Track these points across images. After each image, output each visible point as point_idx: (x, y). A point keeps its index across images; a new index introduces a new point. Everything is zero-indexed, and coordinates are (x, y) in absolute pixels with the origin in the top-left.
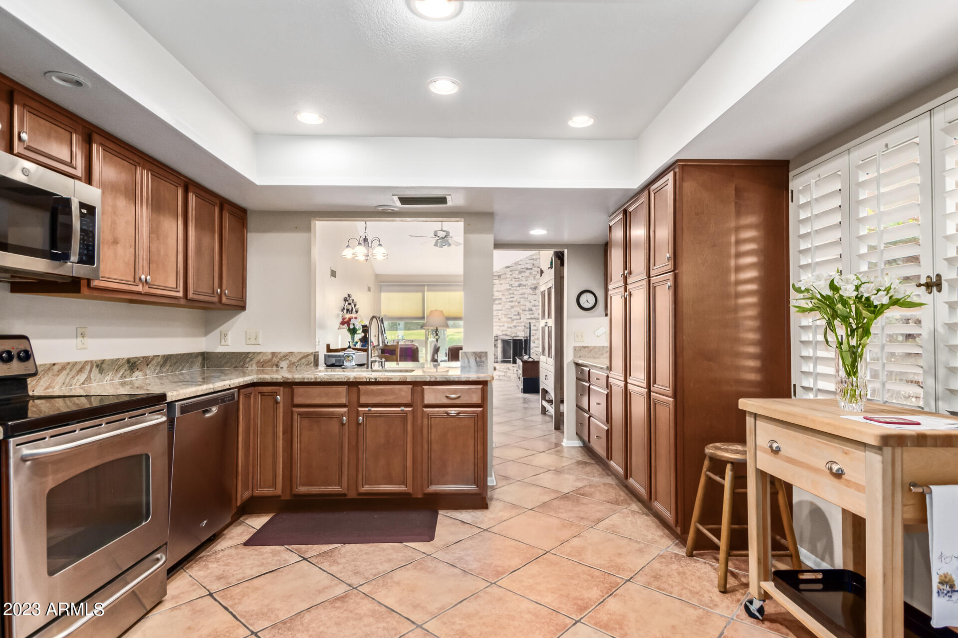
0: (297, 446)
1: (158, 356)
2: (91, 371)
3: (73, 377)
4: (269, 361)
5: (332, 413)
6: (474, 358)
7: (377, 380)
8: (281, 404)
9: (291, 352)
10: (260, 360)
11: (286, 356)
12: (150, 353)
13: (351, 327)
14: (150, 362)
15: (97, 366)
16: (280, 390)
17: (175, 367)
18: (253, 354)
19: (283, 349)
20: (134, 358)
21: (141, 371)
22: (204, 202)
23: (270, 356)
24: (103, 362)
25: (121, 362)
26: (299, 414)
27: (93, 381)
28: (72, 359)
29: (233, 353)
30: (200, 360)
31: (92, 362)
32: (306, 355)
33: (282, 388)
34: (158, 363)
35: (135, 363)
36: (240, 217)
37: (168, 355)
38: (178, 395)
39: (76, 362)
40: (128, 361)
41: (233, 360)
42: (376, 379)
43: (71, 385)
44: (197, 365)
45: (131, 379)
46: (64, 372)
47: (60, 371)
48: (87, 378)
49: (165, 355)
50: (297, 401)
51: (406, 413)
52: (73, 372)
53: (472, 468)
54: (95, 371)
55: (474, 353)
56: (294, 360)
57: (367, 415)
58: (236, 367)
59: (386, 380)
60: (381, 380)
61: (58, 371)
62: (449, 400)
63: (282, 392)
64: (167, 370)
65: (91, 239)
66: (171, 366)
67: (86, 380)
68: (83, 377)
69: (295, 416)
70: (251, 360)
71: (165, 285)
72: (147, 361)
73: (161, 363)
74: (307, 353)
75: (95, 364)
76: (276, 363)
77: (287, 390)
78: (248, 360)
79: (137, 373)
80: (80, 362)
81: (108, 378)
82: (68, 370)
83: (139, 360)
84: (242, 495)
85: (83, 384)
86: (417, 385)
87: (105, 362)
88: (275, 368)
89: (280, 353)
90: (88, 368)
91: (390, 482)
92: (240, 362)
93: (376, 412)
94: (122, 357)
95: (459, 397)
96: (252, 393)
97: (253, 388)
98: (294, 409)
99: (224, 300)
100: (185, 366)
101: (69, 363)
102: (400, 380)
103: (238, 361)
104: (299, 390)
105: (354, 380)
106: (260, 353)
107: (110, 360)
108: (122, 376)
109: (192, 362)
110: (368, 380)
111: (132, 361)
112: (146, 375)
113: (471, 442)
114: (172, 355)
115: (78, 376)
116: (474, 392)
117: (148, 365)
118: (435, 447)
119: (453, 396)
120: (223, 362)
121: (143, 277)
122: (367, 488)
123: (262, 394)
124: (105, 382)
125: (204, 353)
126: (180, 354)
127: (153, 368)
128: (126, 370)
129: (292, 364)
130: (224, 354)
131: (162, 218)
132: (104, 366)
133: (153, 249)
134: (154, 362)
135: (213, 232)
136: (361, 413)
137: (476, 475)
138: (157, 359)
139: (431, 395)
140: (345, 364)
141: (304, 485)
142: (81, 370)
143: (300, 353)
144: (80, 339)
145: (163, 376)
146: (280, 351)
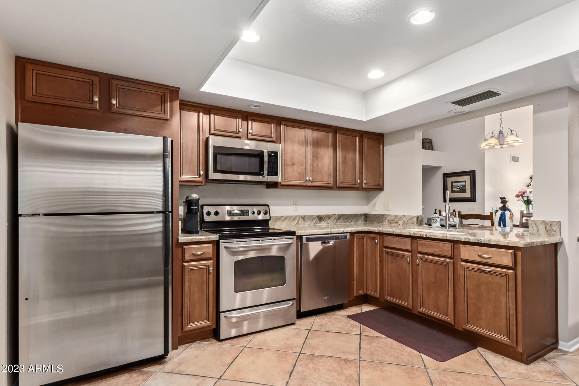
0: (385, 271)
1: (335, 215)
2: (299, 220)
3: (291, 222)
4: (394, 220)
5: (402, 255)
6: (544, 227)
7: (427, 237)
8: (378, 245)
9: (404, 215)
10: (389, 219)
11: (401, 218)
12: (330, 213)
13: (525, 199)
14: (330, 217)
15: (302, 218)
16: (377, 237)
17: (346, 220)
18: (387, 216)
19: (401, 213)
20: (321, 215)
21: (325, 221)
22: (347, 136)
23: (394, 217)
24: (305, 216)
25: (314, 217)
26: (387, 252)
27: (300, 224)
28: (290, 214)
29: (378, 215)
30: (363, 218)
31: (299, 216)
32: (412, 217)
33: (378, 236)
34: (335, 218)
35: (322, 217)
36: (377, 139)
37: (341, 214)
38: (305, 233)
39: (292, 216)
40: (318, 216)
41: (378, 218)
42: (426, 235)
43: (290, 225)
44: (361, 220)
45: (319, 225)
46: (287, 220)
47: (285, 219)
48: (297, 222)
49: (339, 215)
50: (386, 244)
51: (448, 263)
52: (291, 220)
53: (504, 321)
54: (301, 220)
55: (544, 221)
56: (406, 220)
57: (423, 260)
58: (379, 223)
59: (433, 237)
60: (430, 237)
61: (284, 219)
62: (482, 259)
63: (378, 238)
64: (341, 222)
65: (276, 165)
66: (343, 220)
67: (297, 224)
68: (295, 222)
69: (385, 254)
70: (385, 219)
71: (322, 181)
72: (329, 217)
73: (337, 218)
74: (412, 216)
75: (301, 217)
76: (397, 221)
77: (381, 237)
78: (384, 219)
79: (323, 222)
80: (294, 216)
81: (308, 223)
82: (288, 219)
83: (324, 216)
84: (357, 292)
85: (295, 225)
86: (455, 243)
87: (306, 217)
88: (396, 225)
89: (399, 215)
90: (298, 218)
91: (438, 311)
92: (381, 220)
93: (428, 259)
94: (315, 215)
95: (490, 258)
96: (365, 237)
97: (366, 234)
98: (384, 249)
99: (364, 186)
100: (352, 220)
101: (289, 216)
102: (443, 238)
103: (380, 218)
104: (387, 238)
105: (413, 235)
106: (389, 215)
107: (308, 215)
108: (315, 223)
109: (357, 219)
110: (421, 236)
111: (320, 217)
112: (329, 223)
113: (503, 299)
114: (344, 215)
115: (293, 222)
116: (504, 255)
117: (329, 219)
118: (471, 294)
119: (486, 256)
120: (374, 220)
121: (307, 178)
122: (422, 310)
123: (370, 238)
124: (306, 225)
125: (366, 214)
126: (349, 214)
127: (332, 220)
128: (317, 221)
129: (404, 223)
130: (374, 215)
131: (319, 150)
132: (305, 218)
133: (314, 164)
134: (332, 218)
135: (355, 151)
136: (419, 258)
137: (508, 329)
138: (335, 216)
139: (465, 253)
140: (432, 224)
141: (389, 296)
142: (294, 219)
143: (408, 216)
144: (295, 206)
145: (338, 225)
146: (398, 215)
